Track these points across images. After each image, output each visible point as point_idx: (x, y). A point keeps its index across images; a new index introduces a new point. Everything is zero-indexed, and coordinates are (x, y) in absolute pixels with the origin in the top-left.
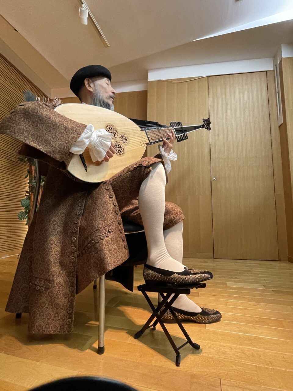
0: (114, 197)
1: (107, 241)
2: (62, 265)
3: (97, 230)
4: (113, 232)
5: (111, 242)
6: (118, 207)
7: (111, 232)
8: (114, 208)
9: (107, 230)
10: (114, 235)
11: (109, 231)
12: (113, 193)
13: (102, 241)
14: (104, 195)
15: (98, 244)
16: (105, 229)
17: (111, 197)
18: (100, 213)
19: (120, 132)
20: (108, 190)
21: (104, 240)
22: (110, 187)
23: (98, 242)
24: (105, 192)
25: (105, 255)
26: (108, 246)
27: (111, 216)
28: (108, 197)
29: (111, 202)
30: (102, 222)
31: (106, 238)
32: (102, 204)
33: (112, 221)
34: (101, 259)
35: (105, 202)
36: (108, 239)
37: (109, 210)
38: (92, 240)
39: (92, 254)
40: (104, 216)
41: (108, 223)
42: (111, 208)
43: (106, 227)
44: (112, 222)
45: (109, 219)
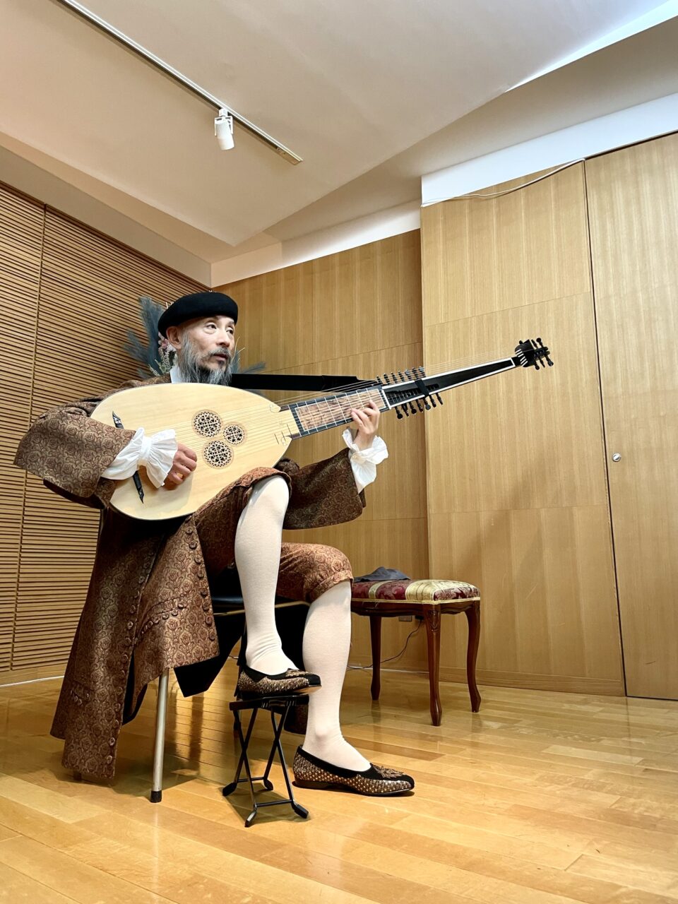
0: (199, 547)
1: (172, 623)
2: (110, 667)
3: (160, 603)
4: (186, 607)
5: (179, 624)
6: (204, 566)
7: (182, 608)
8: (194, 568)
9: (176, 604)
10: (187, 614)
11: (178, 607)
12: (198, 540)
13: (164, 621)
14: (181, 542)
15: (157, 627)
16: (173, 603)
17: (193, 546)
18: (169, 575)
19: (225, 423)
20: (190, 534)
21: (168, 621)
22: (194, 529)
23: (158, 623)
24: (183, 537)
25: (165, 644)
26: (173, 630)
27: (188, 581)
28: (187, 548)
29: (190, 557)
30: (169, 590)
31: (171, 618)
32: (175, 559)
33: (187, 589)
34: (158, 651)
35: (181, 555)
36: (174, 618)
37: (184, 570)
38: (150, 620)
39: (148, 642)
40: (174, 580)
41: (179, 593)
42: (190, 566)
43: (174, 600)
44: (188, 592)
45: (182, 586)
